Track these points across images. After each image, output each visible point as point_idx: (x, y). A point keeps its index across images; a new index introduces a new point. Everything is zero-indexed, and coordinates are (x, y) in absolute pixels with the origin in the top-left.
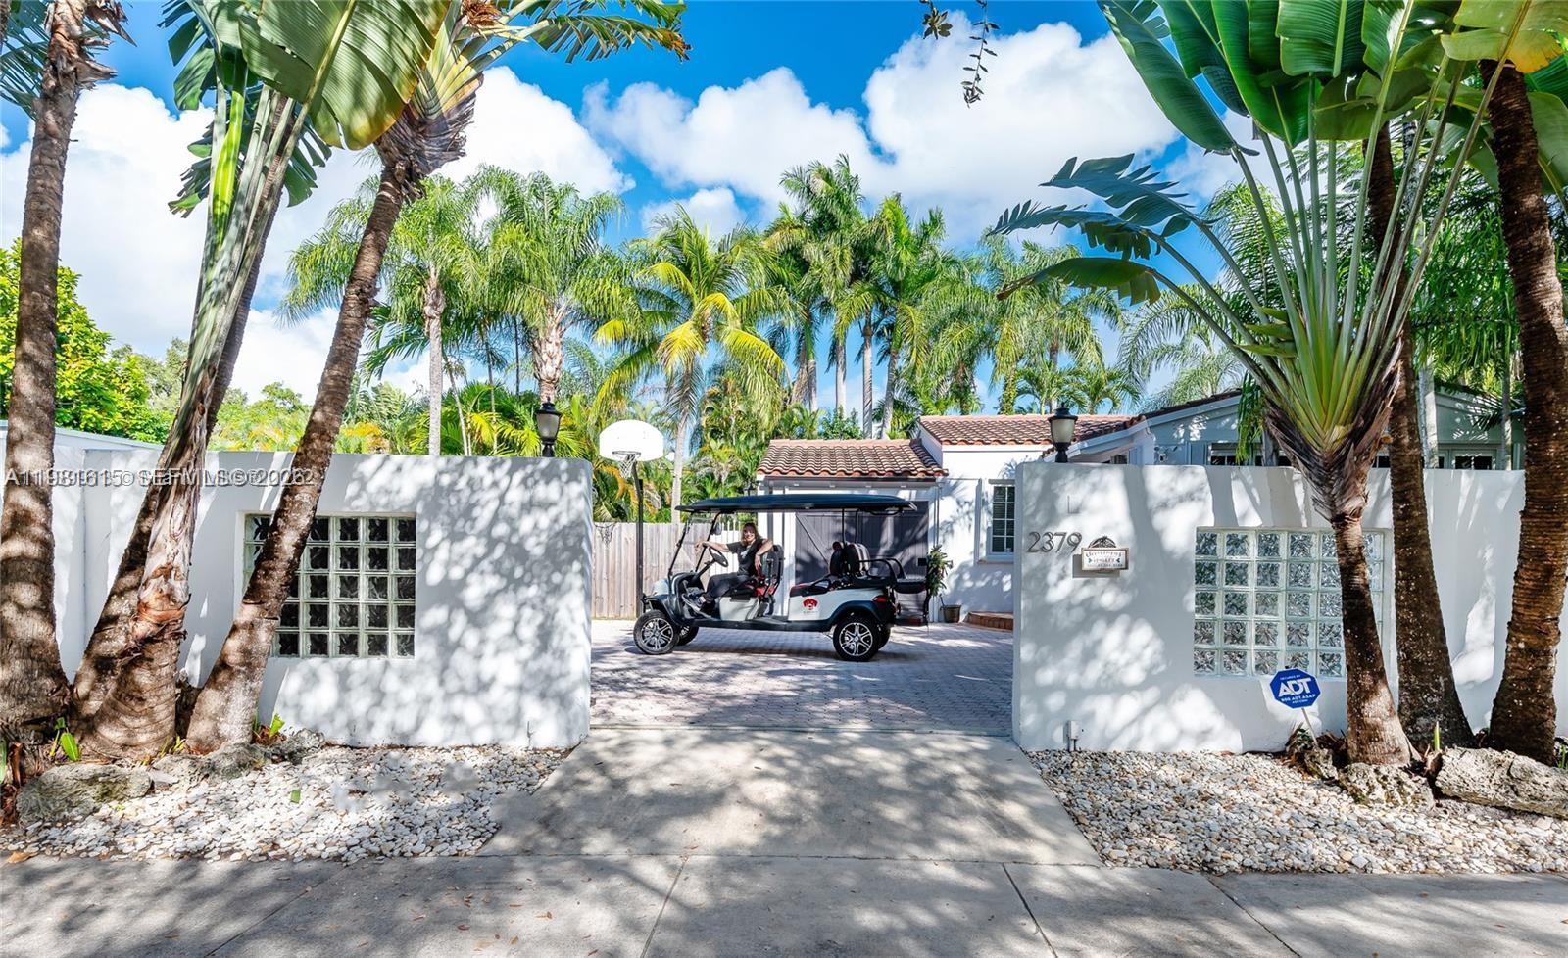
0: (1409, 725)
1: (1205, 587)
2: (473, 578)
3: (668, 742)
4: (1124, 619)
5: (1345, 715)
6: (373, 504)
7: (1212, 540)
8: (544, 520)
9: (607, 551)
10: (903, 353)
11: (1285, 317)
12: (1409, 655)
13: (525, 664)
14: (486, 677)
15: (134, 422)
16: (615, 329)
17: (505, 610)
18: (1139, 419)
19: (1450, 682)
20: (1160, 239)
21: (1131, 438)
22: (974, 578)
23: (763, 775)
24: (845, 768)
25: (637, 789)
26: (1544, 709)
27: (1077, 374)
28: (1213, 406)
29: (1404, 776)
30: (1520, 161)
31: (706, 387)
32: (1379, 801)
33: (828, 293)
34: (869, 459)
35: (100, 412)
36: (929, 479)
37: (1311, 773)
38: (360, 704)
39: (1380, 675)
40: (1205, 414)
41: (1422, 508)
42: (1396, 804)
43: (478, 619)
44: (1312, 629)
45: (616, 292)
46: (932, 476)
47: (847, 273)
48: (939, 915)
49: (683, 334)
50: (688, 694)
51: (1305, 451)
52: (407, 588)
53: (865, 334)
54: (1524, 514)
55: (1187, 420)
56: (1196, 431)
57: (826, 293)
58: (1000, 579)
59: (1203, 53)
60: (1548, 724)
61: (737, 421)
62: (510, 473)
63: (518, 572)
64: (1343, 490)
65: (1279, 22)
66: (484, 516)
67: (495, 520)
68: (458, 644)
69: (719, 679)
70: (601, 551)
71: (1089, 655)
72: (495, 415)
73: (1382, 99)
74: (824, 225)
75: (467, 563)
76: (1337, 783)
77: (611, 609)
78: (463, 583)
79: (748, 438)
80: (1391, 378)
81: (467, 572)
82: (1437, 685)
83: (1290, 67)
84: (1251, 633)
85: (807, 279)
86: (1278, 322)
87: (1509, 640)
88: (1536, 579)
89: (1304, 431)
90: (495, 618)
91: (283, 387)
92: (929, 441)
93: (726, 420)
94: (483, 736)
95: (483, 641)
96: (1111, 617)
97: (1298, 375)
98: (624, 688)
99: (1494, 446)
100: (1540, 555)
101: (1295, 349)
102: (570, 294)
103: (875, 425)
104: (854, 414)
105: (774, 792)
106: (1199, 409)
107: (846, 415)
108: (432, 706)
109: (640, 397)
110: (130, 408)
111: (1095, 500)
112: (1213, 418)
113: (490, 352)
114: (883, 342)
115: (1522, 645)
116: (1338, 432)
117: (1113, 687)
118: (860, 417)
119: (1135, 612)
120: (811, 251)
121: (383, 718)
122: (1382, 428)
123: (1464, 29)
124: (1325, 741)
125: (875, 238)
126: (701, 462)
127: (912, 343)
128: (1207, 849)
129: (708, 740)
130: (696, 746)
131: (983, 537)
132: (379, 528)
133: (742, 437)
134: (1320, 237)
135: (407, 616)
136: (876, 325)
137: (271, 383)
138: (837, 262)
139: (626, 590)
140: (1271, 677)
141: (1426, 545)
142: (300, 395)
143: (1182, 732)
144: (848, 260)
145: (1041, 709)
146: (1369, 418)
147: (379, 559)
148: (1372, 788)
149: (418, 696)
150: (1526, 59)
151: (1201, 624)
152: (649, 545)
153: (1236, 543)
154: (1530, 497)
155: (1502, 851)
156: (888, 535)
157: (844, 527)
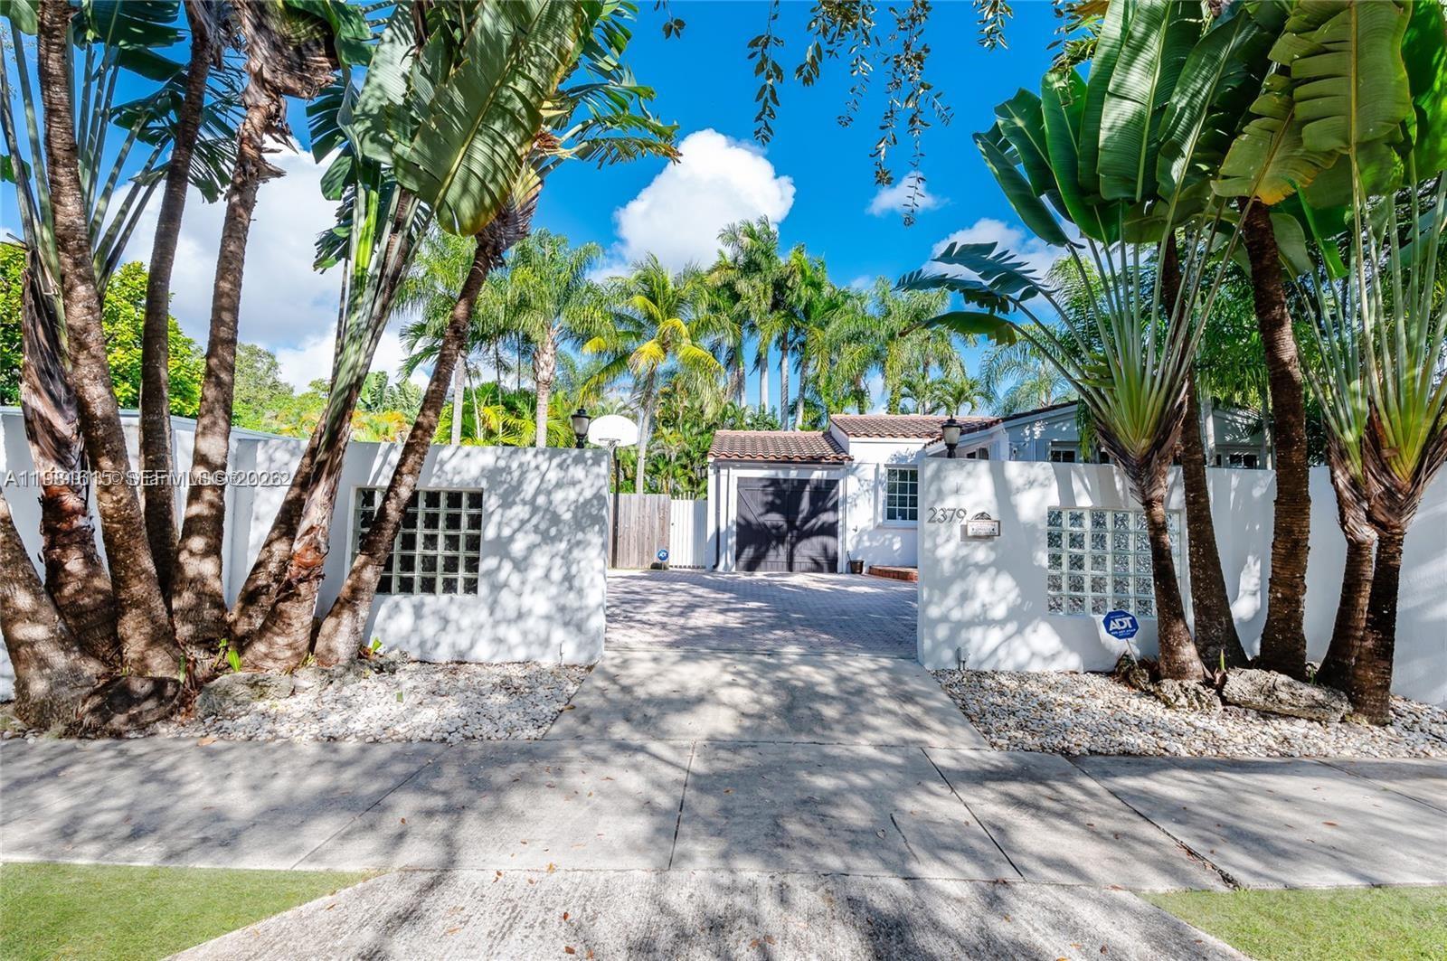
0: (1202, 654)
1: (1055, 550)
2: (519, 536)
3: (655, 660)
4: (992, 571)
5: (1157, 645)
6: (451, 482)
7: (1059, 515)
8: (572, 494)
10: (812, 364)
11: (1105, 360)
12: (1201, 601)
13: (552, 599)
14: (524, 610)
16: (597, 344)
17: (540, 560)
18: (997, 422)
19: (1230, 621)
20: (1017, 303)
21: (991, 436)
22: (870, 540)
23: (732, 684)
24: (788, 679)
25: (641, 692)
26: (1297, 641)
27: (944, 383)
28: (1051, 414)
29: (1200, 688)
30: (1266, 262)
31: (660, 387)
32: (1183, 706)
33: (755, 318)
34: (793, 446)
36: (840, 463)
37: (1134, 687)
38: (430, 628)
39: (1180, 616)
40: (1045, 420)
41: (1206, 496)
42: (1195, 709)
43: (521, 565)
44: (1131, 581)
45: (598, 315)
46: (841, 459)
47: (769, 303)
48: (871, 780)
49: (650, 348)
50: (664, 626)
51: (1123, 455)
52: (474, 543)
53: (783, 349)
54: (1276, 502)
55: (1032, 424)
56: (1038, 430)
57: (753, 317)
58: (891, 540)
59: (1044, 181)
60: (1300, 652)
61: (683, 413)
62: (550, 459)
63: (553, 531)
64: (1151, 483)
65: (1099, 165)
66: (529, 490)
67: (538, 492)
68: (505, 585)
69: (681, 614)
71: (965, 597)
72: (502, 407)
73: (1170, 217)
74: (751, 267)
75: (516, 524)
76: (1153, 694)
78: (511, 539)
79: (692, 427)
80: (1181, 405)
81: (515, 532)
82: (1221, 624)
83: (1106, 194)
84: (1087, 584)
85: (738, 307)
86: (1101, 364)
87: (1270, 591)
88: (1286, 548)
89: (1123, 441)
90: (535, 566)
92: (837, 433)
93: (675, 413)
94: (520, 654)
95: (523, 583)
96: (982, 569)
97: (1117, 401)
98: (616, 621)
99: (1259, 447)
100: (1289, 532)
101: (1114, 384)
102: (562, 318)
103: (790, 418)
104: (774, 410)
105: (742, 695)
106: (1041, 416)
107: (768, 411)
108: (483, 631)
109: (609, 394)
111: (969, 484)
112: (1050, 422)
113: (499, 360)
114: (797, 356)
115: (1279, 595)
116: (1145, 443)
117: (984, 621)
118: (779, 413)
119: (1000, 566)
120: (742, 286)
121: (446, 640)
122: (1176, 441)
123: (1225, 177)
124: (1143, 663)
125: (788, 278)
126: (655, 445)
127: (818, 356)
128: (1064, 739)
129: (685, 658)
130: (675, 663)
131: (880, 508)
132: (454, 499)
133: (688, 426)
134: (1128, 294)
135: (473, 565)
136: (791, 342)
138: (761, 295)
140: (1103, 617)
141: (1210, 522)
143: (1033, 654)
144: (769, 293)
145: (933, 638)
146: (1167, 433)
147: (454, 522)
148: (1178, 697)
149: (473, 623)
150: (1269, 195)
151: (1052, 577)
153: (1077, 518)
154: (1280, 491)
155: (1271, 742)
156: (805, 504)
157: (770, 498)
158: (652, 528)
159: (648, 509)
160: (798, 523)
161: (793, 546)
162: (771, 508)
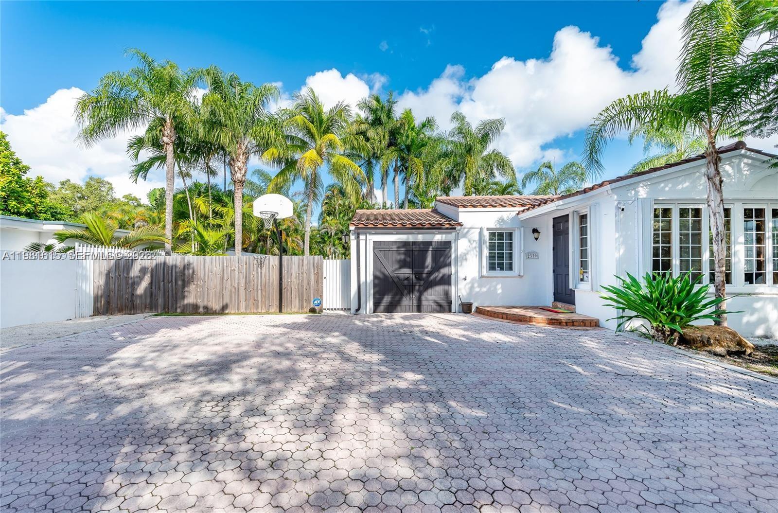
9: (261, 273)
10: (413, 178)
15: (40, 209)
16: (273, 152)
18: (601, 185)
33: (378, 152)
35: (19, 203)
36: (452, 228)
45: (273, 133)
46: (453, 225)
47: (386, 143)
49: (310, 155)
53: (395, 171)
56: (642, 192)
58: (495, 286)
61: (339, 209)
70: (257, 273)
72: (211, 200)
74: (377, 122)
77: (264, 306)
79: (344, 216)
91: (132, 196)
92: (443, 209)
93: (333, 208)
106: (645, 177)
109: (294, 197)
110: (38, 202)
113: (209, 168)
114: (403, 175)
120: (371, 133)
125: (400, 128)
126: (322, 227)
127: (417, 174)
131: (484, 262)
133: (341, 215)
136: (400, 167)
137: (127, 194)
138: (382, 138)
139: (272, 296)
142: (140, 199)
144: (387, 137)
152: (286, 269)
156: (429, 261)
157: (403, 257)
158: (309, 281)
159: (305, 267)
160: (424, 276)
161: (421, 294)
162: (403, 264)
